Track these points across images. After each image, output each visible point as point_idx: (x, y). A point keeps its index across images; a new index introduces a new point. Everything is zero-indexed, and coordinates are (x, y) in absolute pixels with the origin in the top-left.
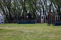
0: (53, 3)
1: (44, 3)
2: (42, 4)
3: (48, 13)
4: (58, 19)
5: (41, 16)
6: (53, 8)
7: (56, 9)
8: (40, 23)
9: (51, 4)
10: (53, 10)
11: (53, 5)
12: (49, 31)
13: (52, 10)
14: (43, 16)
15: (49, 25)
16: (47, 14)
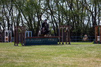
0: (21, 13)
1: (10, 13)
2: (6, 13)
3: (15, 27)
4: (28, 36)
5: (5, 31)
6: (22, 21)
7: (26, 22)
8: (4, 42)
9: (20, 15)
10: (22, 23)
11: (21, 16)
12: (16, 54)
13: (20, 24)
14: (7, 31)
15: (16, 44)
16: (14, 30)
